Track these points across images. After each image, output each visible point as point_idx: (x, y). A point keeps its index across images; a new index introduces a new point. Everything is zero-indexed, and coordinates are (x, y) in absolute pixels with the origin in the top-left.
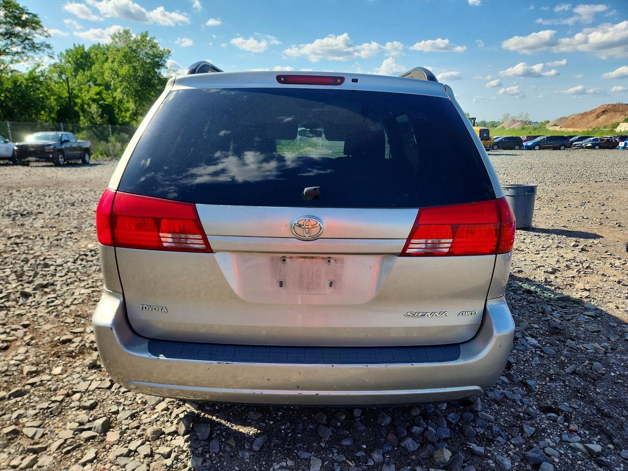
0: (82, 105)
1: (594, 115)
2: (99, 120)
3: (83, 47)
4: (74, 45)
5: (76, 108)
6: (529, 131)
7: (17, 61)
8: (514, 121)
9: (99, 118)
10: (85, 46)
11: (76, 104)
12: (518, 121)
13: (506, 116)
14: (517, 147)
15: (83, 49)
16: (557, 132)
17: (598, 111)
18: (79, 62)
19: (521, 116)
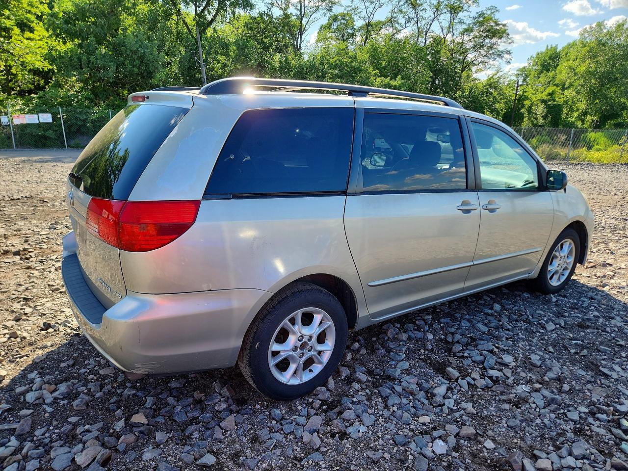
0: (530, 107)
2: (541, 121)
3: (556, 47)
4: (547, 46)
5: (523, 110)
7: (481, 70)
9: (542, 118)
10: (558, 46)
11: (523, 106)
15: (556, 50)
18: (546, 63)
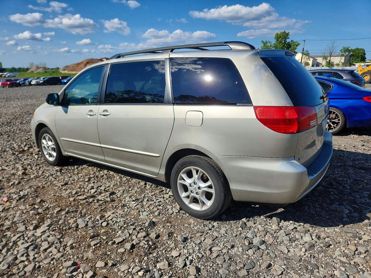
1: (83, 64)
6: (50, 73)
8: (38, 68)
12: (41, 68)
13: (32, 64)
14: (59, 83)
16: (67, 74)
17: (85, 62)
19: (41, 64)
